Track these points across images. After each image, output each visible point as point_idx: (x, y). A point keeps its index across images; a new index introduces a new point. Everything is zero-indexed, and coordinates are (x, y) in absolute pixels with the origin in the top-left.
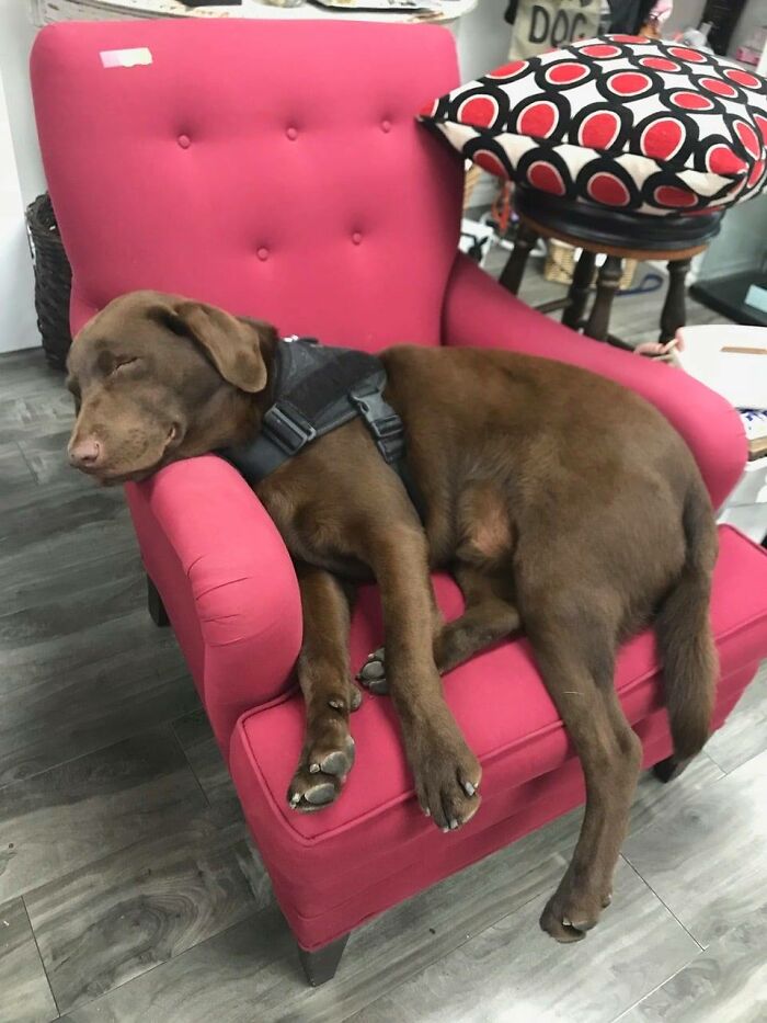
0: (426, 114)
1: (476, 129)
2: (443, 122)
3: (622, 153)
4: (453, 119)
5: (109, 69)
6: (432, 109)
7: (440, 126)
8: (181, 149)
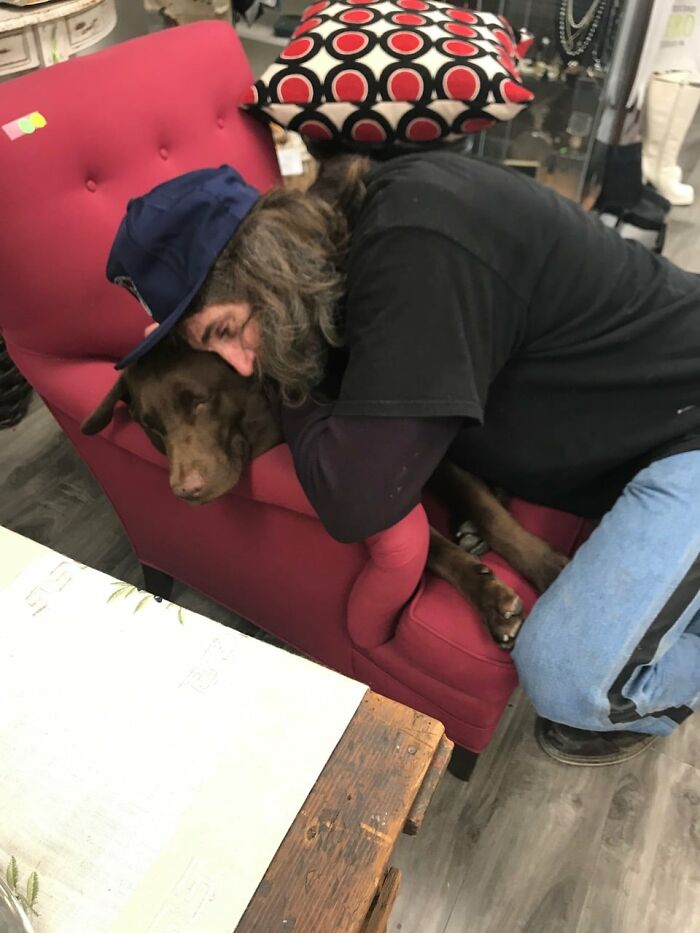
0: (249, 101)
1: (299, 104)
2: (268, 105)
3: (431, 101)
4: (276, 100)
5: (14, 141)
6: (253, 97)
7: (266, 109)
8: (90, 193)
